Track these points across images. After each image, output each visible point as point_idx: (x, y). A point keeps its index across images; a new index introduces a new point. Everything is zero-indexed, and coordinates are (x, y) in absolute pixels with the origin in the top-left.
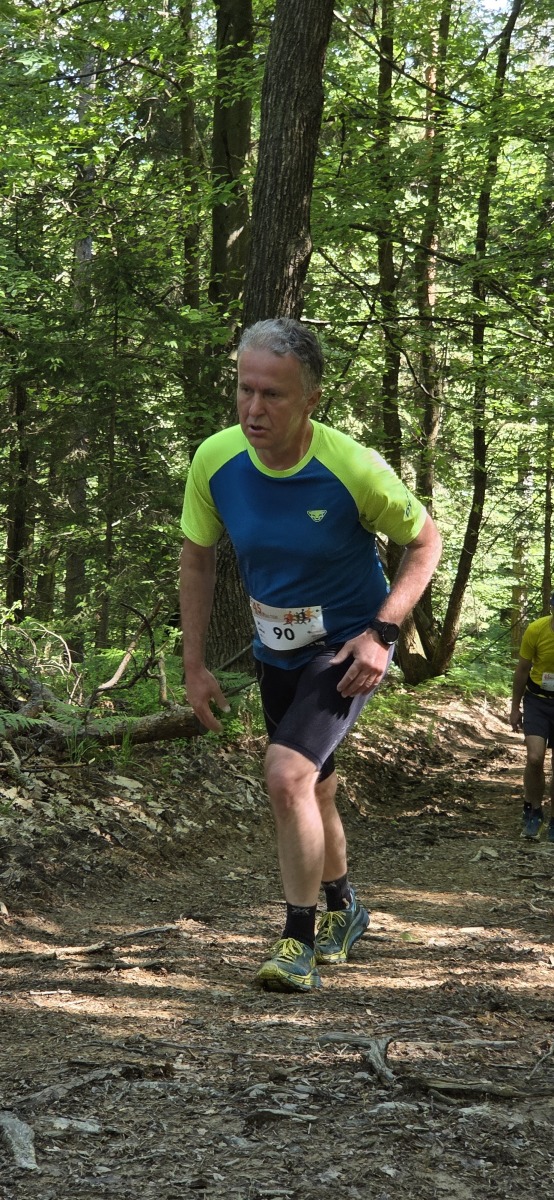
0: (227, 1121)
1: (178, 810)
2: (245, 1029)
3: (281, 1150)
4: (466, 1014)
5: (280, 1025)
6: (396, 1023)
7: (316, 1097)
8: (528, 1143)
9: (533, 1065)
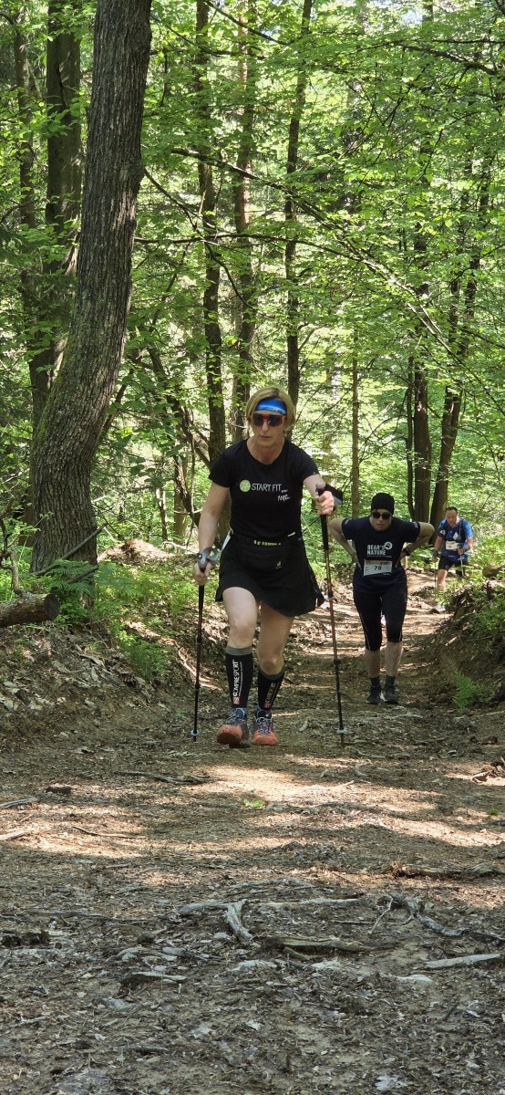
0: (103, 984)
1: (32, 689)
2: (109, 895)
3: (154, 1010)
4: (309, 873)
5: (142, 890)
6: (245, 884)
7: (183, 958)
8: (375, 994)
9: (374, 920)
